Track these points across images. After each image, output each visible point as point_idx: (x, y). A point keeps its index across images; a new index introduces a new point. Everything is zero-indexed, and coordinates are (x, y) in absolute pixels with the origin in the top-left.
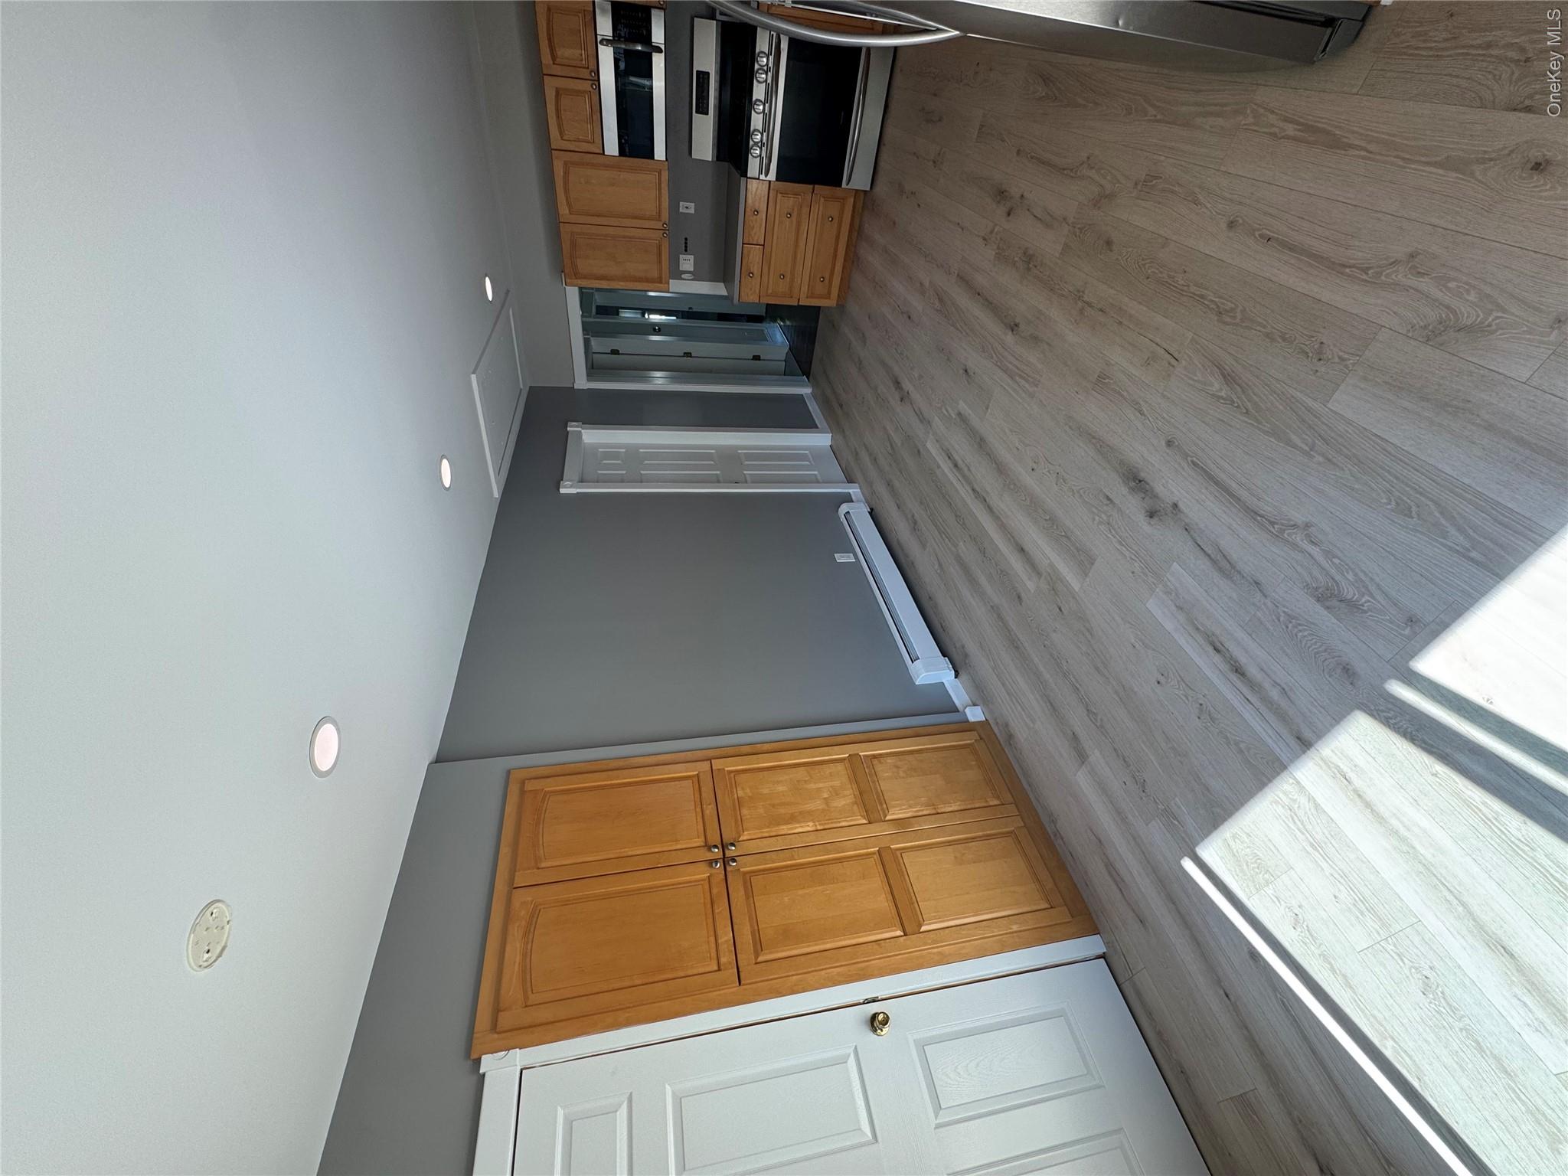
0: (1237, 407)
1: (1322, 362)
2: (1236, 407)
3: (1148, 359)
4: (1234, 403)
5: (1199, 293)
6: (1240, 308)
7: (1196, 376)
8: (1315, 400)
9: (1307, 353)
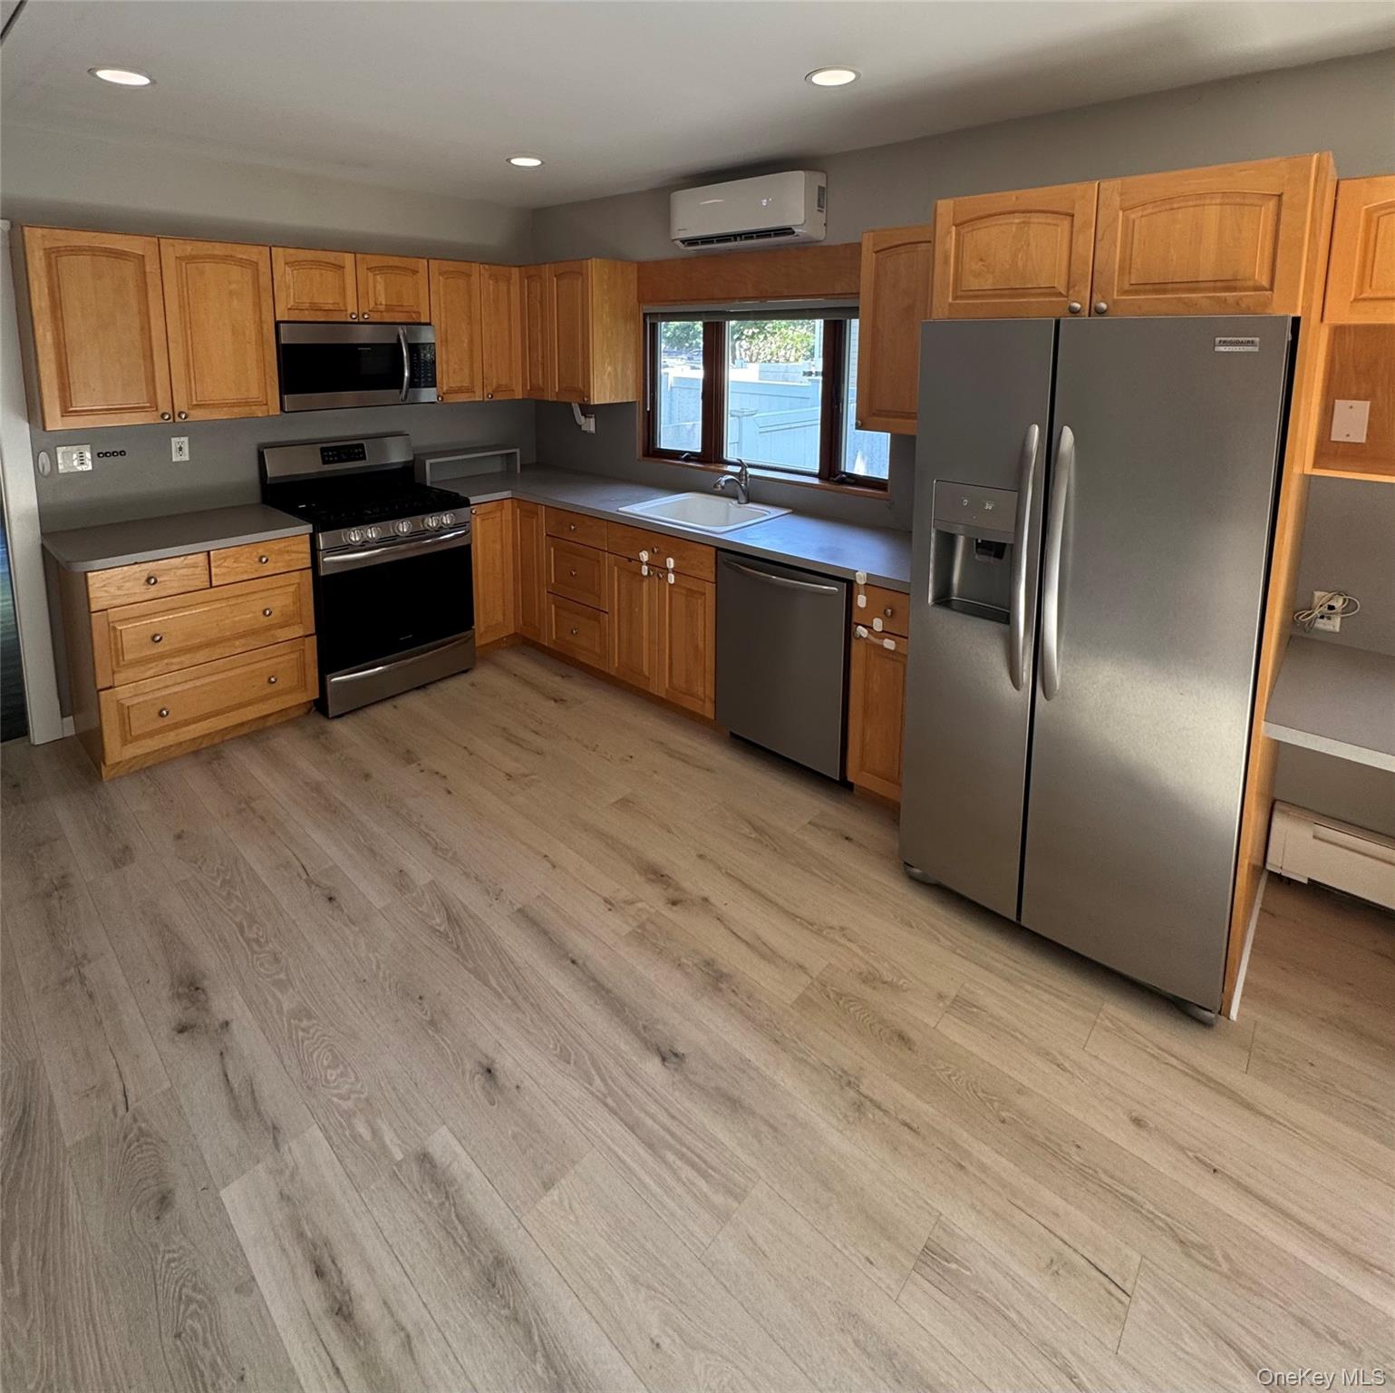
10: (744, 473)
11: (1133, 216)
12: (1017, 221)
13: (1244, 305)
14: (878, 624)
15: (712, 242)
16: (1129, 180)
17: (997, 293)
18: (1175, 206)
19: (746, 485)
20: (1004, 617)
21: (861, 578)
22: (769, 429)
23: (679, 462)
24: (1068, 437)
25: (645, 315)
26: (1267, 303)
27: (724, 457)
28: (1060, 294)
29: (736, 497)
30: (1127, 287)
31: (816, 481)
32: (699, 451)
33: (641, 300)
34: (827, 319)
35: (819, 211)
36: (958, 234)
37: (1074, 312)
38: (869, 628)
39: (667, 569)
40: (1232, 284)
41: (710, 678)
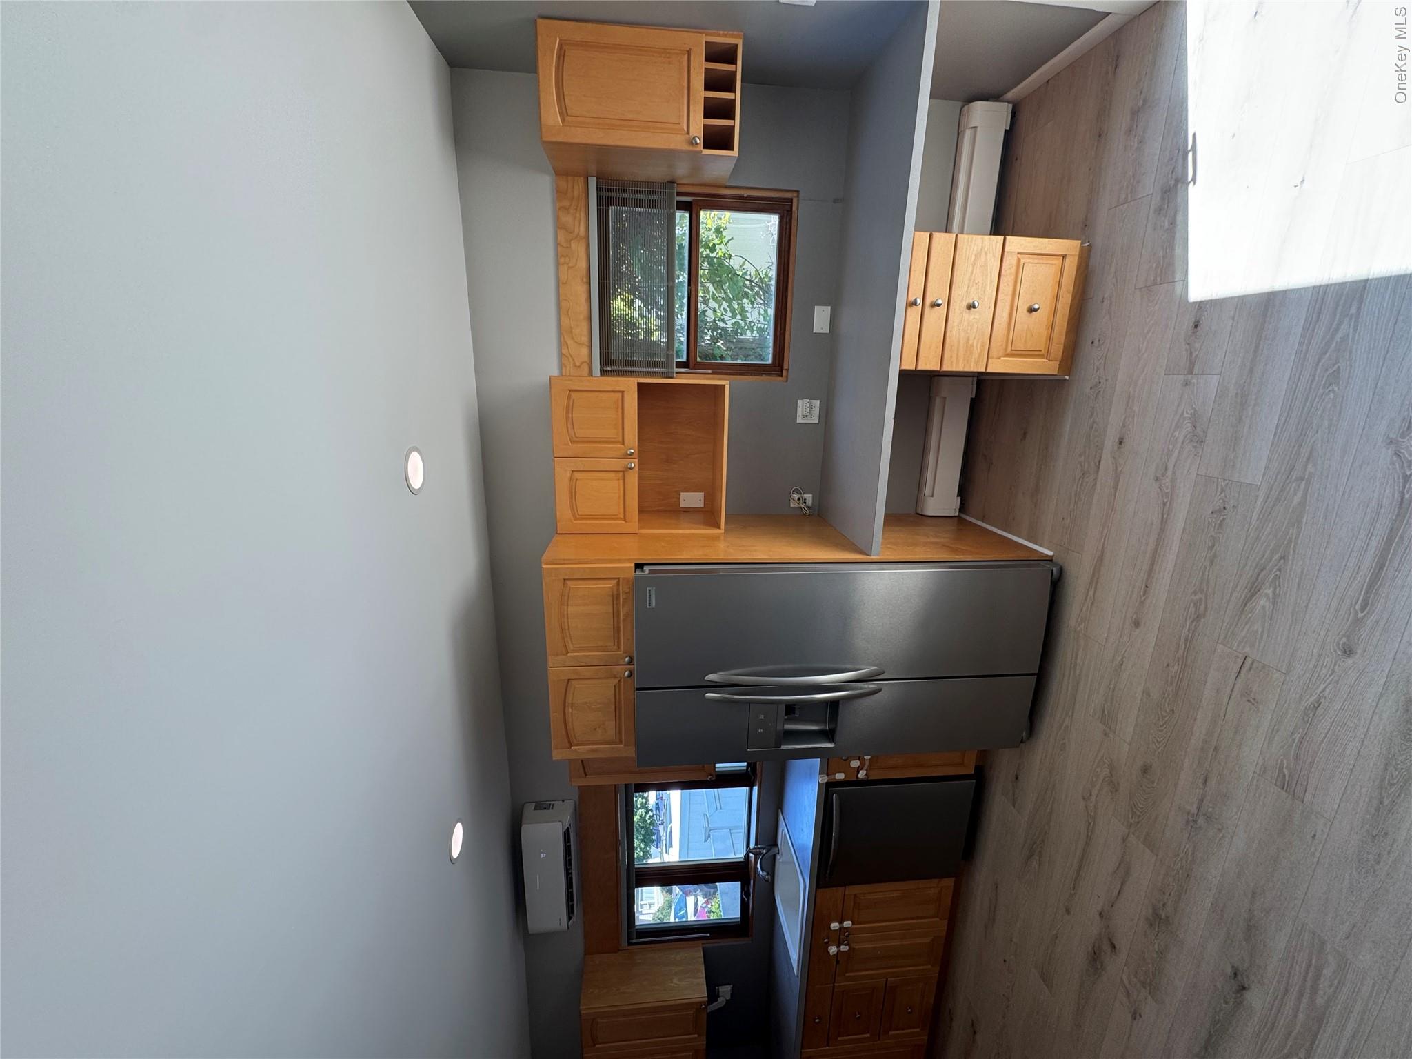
0: (1280, 570)
1: (1226, 506)
2: (1280, 572)
3: (1248, 701)
4: (1277, 575)
5: (1183, 646)
6: (1193, 597)
7: (1257, 631)
8: (1257, 496)
9: (1221, 521)
10: (754, 851)
11: (572, 648)
12: (570, 710)
13: (628, 590)
14: (855, 764)
15: (572, 892)
16: (548, 652)
17: (618, 718)
18: (567, 628)
19: (764, 849)
20: (835, 703)
21: (826, 779)
22: (718, 801)
23: (751, 901)
24: (712, 677)
25: (630, 944)
26: (627, 580)
27: (742, 860)
28: (620, 681)
29: (774, 856)
30: (616, 647)
31: (755, 789)
32: (739, 883)
33: (616, 950)
34: (633, 790)
35: (552, 808)
36: (578, 745)
37: (631, 675)
38: (858, 770)
39: (840, 928)
40: (615, 597)
41: (922, 884)
